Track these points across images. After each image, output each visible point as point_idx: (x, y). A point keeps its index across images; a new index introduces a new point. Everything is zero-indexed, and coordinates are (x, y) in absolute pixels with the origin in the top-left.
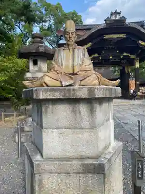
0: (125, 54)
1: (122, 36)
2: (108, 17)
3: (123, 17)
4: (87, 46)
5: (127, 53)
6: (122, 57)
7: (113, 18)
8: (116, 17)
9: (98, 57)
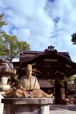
0: (57, 72)
1: (55, 61)
2: (47, 49)
3: (55, 50)
4: (33, 65)
5: (59, 71)
6: (55, 73)
7: (50, 50)
8: (51, 49)
9: (40, 73)
